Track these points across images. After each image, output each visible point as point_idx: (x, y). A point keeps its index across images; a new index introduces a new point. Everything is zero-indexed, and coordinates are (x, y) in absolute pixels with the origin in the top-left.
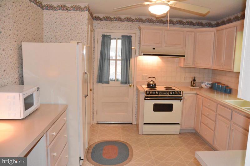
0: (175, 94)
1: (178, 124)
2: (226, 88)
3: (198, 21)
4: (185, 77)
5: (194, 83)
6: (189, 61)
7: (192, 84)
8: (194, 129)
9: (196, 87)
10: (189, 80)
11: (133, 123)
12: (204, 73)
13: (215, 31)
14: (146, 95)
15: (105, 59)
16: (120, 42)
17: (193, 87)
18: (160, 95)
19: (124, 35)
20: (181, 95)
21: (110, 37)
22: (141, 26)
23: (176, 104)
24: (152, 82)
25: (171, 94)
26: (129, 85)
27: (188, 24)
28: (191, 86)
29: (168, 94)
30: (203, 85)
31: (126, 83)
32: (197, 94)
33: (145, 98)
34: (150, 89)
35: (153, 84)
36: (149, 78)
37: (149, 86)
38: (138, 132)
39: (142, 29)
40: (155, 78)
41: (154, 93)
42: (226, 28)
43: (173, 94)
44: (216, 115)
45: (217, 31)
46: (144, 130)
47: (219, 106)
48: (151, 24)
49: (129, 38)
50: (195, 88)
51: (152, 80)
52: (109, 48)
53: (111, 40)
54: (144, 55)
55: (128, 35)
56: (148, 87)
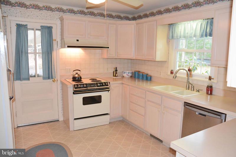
0: (103, 86)
1: (107, 114)
2: (147, 76)
3: (125, 15)
4: (107, 68)
5: (116, 73)
6: (112, 52)
7: (115, 74)
8: (122, 117)
9: (119, 77)
10: (112, 71)
11: (60, 120)
12: (124, 63)
13: (135, 24)
14: (74, 89)
15: (22, 52)
16: (38, 33)
17: (115, 77)
18: (88, 88)
19: (43, 25)
20: (108, 85)
21: (27, 27)
22: (64, 17)
23: (104, 95)
24: (77, 75)
25: (99, 86)
26: (52, 80)
27: (116, 18)
28: (114, 76)
29: (96, 86)
30: (125, 75)
31: (49, 78)
32: (123, 84)
33: (73, 92)
34: (76, 83)
35: (78, 77)
36: (74, 71)
37: (74, 79)
38: (70, 129)
39: (64, 20)
40: (80, 71)
41: (82, 86)
42: (146, 22)
43: (100, 86)
44: (145, 101)
45: (137, 24)
46: (75, 126)
47: (148, 92)
48: (72, 15)
49: (50, 29)
50: (117, 78)
51: (77, 73)
52: (26, 40)
53: (28, 31)
54: (68, 47)
55: (49, 25)
56: (73, 81)
